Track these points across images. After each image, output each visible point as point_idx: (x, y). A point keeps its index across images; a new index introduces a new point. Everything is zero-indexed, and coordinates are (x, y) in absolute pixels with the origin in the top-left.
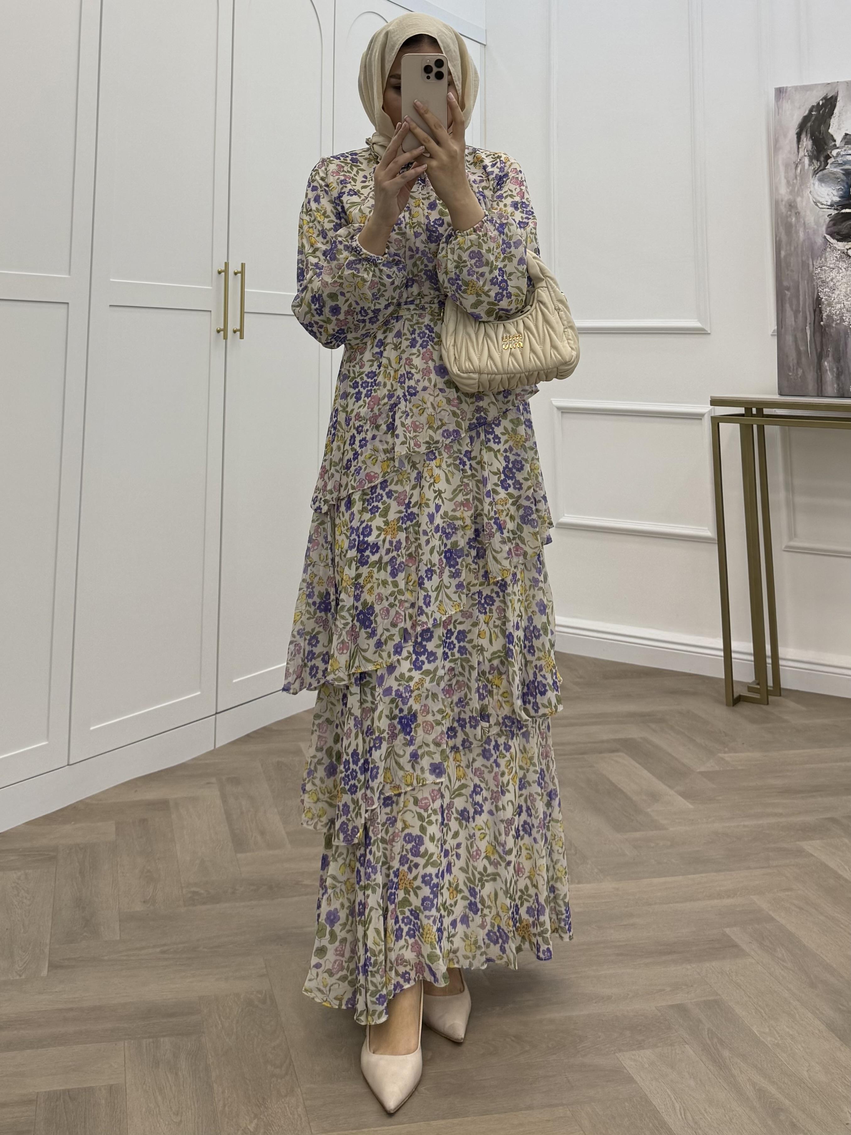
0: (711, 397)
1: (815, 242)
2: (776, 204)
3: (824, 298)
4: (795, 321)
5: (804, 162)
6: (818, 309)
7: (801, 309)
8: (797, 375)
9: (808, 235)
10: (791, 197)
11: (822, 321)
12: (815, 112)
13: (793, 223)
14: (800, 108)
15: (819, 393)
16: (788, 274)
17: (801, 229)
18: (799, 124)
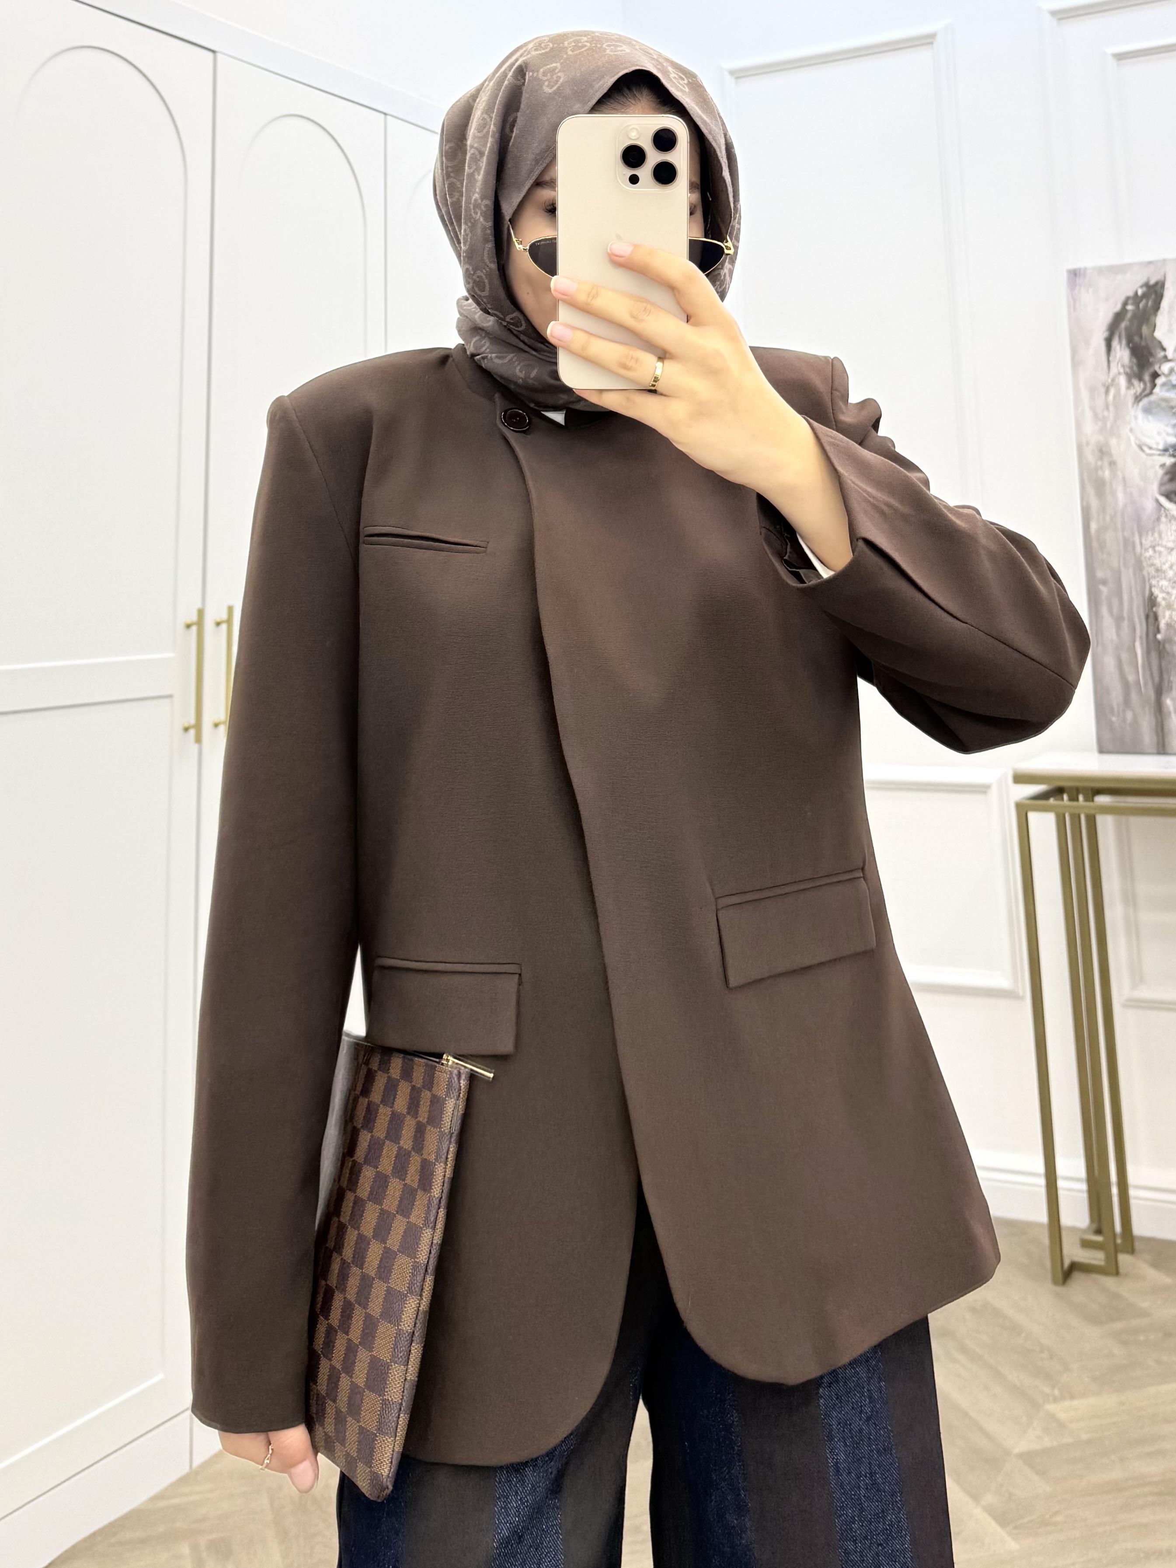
1: (1143, 508)
2: (1082, 452)
3: (1160, 597)
4: (1118, 635)
5: (1118, 384)
6: (1151, 615)
7: (1125, 614)
8: (1124, 720)
9: (1131, 496)
10: (1101, 438)
11: (1159, 633)
12: (1133, 304)
13: (1107, 479)
14: (1107, 300)
15: (1161, 748)
16: (1103, 560)
17: (1120, 488)
18: (1108, 324)
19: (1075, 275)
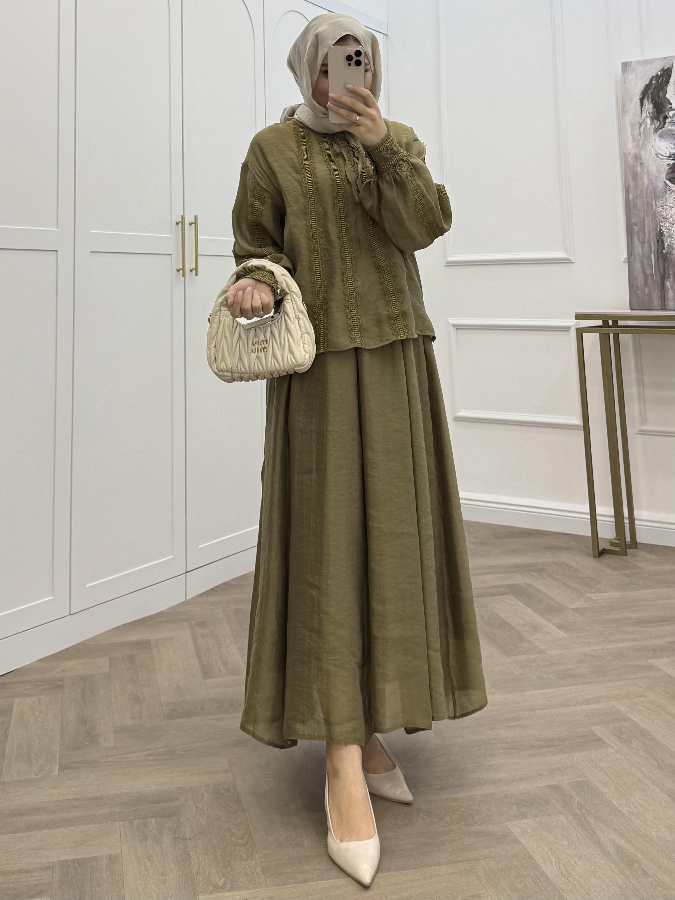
0: (575, 313)
1: (657, 187)
2: (624, 157)
3: (665, 231)
4: (642, 250)
5: (647, 122)
6: (660, 240)
7: (646, 241)
8: (644, 293)
9: (652, 181)
10: (636, 151)
11: (664, 249)
12: (655, 81)
13: (639, 172)
14: (642, 78)
15: (663, 307)
16: (635, 213)
17: (646, 176)
18: (642, 91)
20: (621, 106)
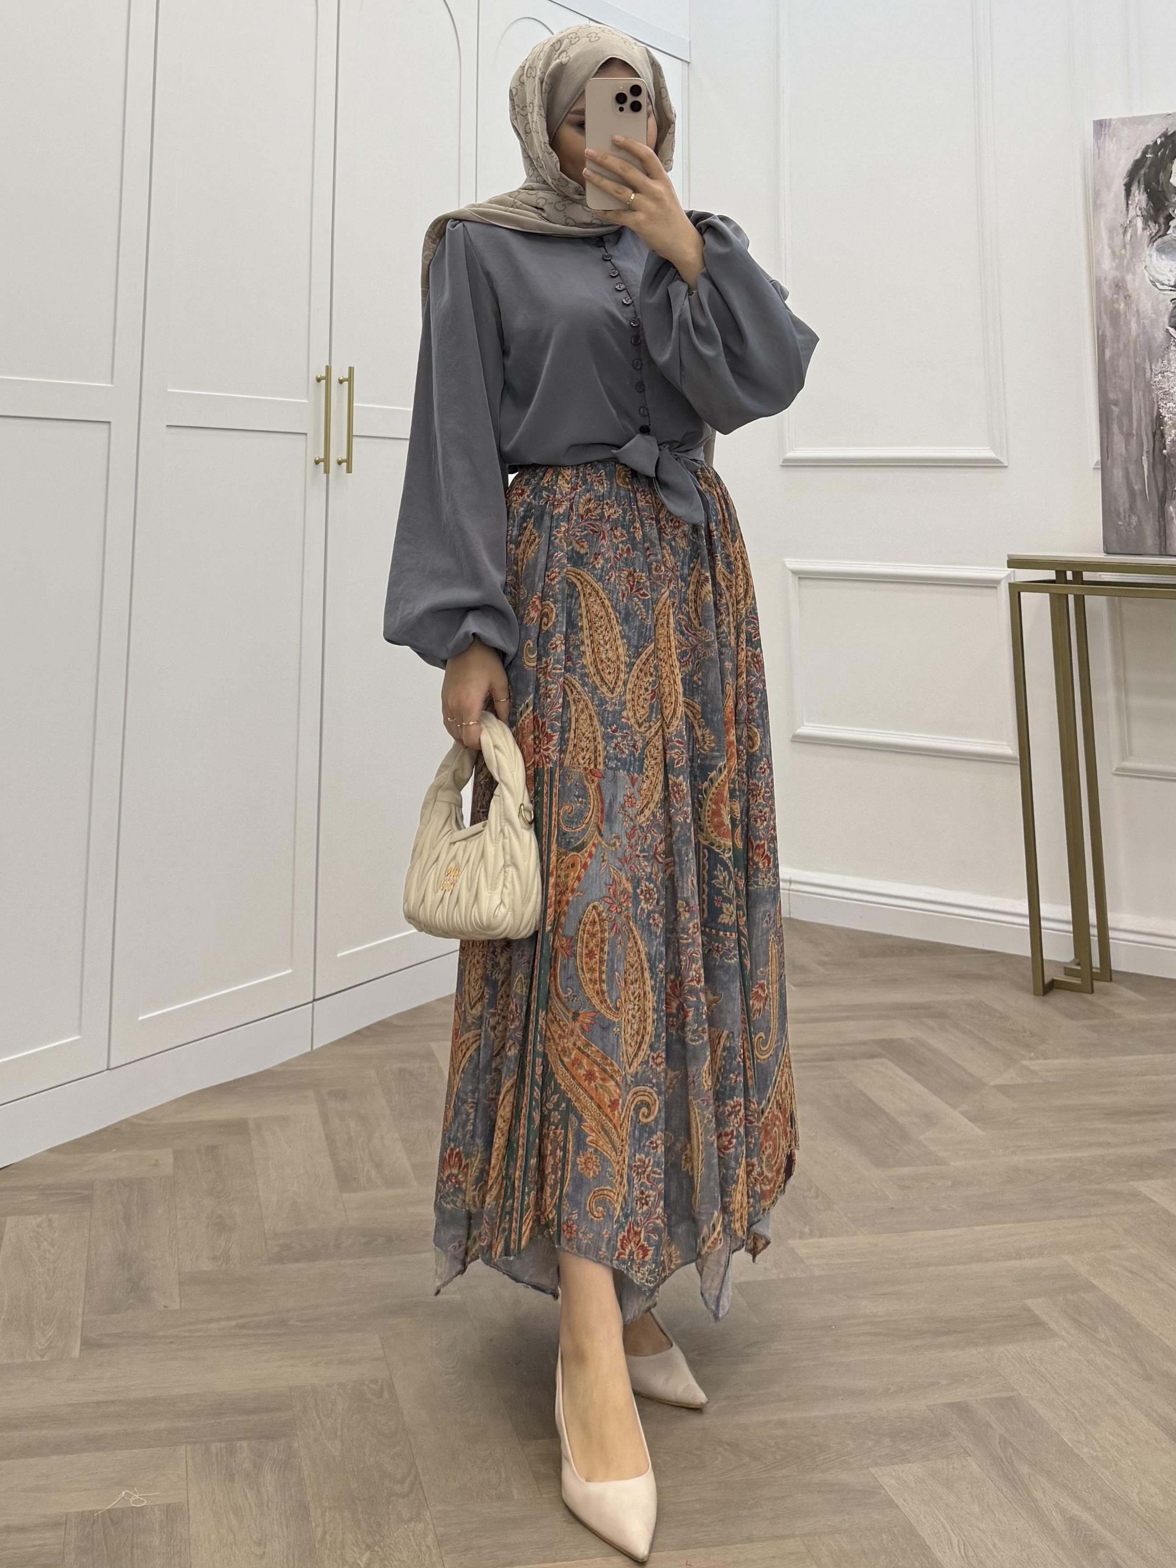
0: (1009, 556)
1: (1154, 338)
2: (1097, 284)
3: (1167, 417)
4: (1126, 448)
5: (1136, 225)
6: (1159, 432)
7: (1134, 432)
8: (1129, 524)
9: (1144, 327)
10: (1118, 274)
11: (1165, 448)
12: (1151, 154)
13: (1122, 311)
14: (1129, 149)
15: (1163, 550)
16: (1115, 383)
17: (1134, 320)
18: (1128, 171)
19: (1100, 126)
20: (1091, 196)
